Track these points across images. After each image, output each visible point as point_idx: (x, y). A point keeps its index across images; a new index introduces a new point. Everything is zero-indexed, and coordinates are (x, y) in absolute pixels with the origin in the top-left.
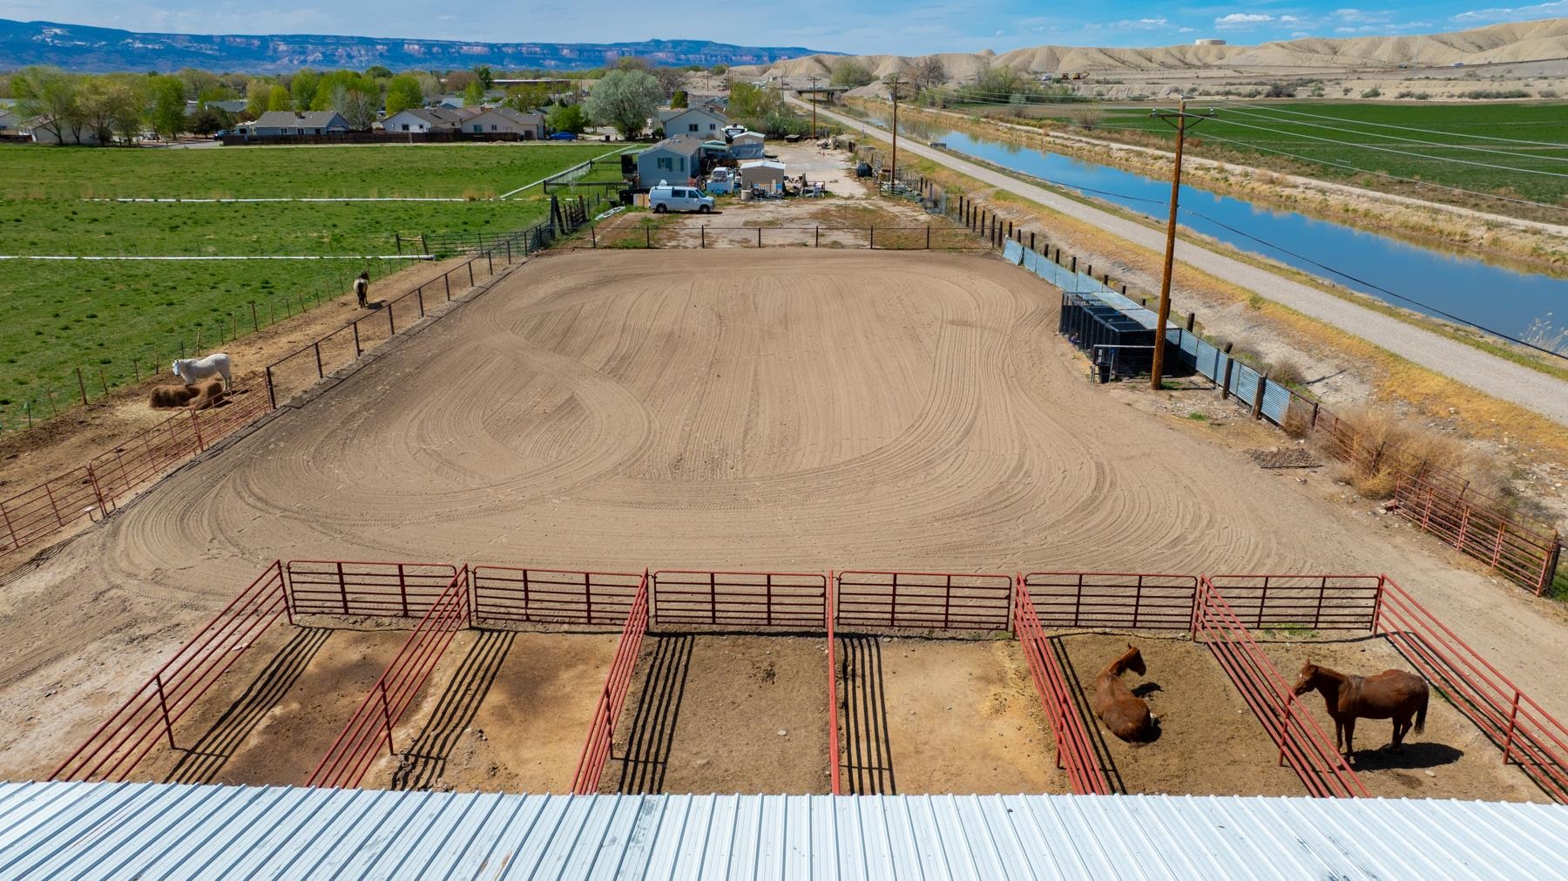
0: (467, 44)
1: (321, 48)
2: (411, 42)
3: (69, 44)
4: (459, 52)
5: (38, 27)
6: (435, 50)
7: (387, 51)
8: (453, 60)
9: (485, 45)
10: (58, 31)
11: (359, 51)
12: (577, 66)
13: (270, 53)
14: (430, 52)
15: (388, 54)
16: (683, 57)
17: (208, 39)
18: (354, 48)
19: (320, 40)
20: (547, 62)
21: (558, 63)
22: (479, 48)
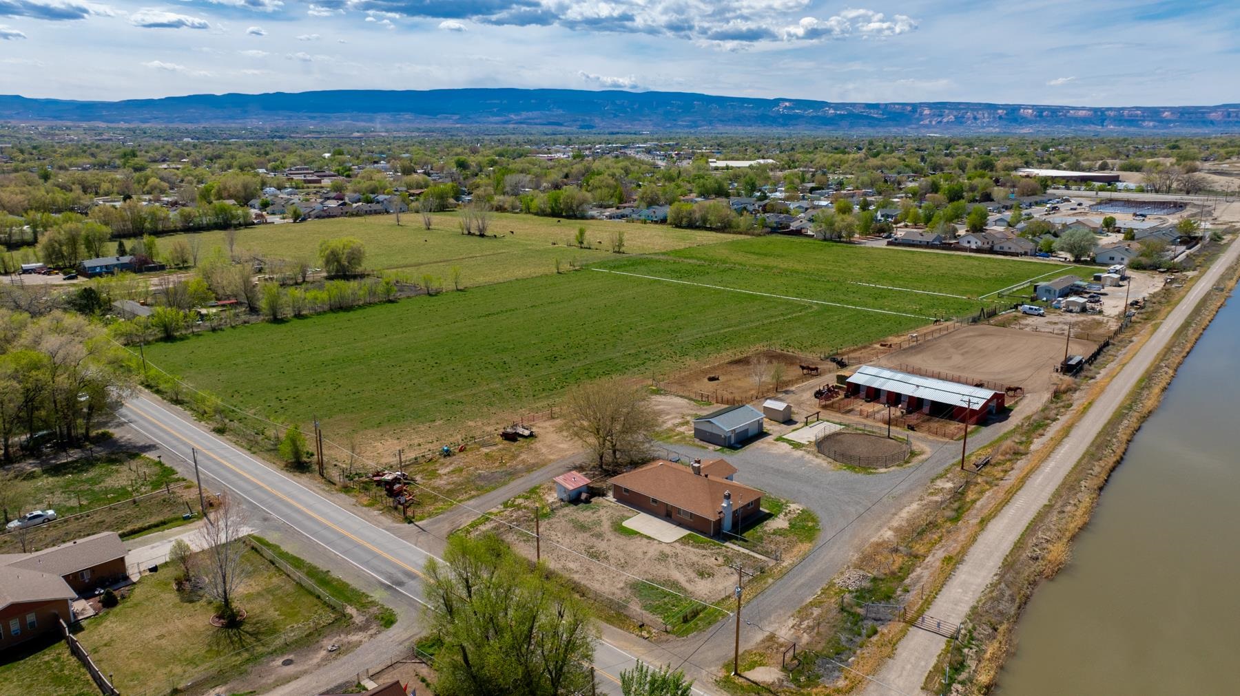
0: (1074, 108)
1: (955, 113)
2: (1026, 107)
3: (791, 113)
4: (1065, 115)
5: (777, 101)
6: (1045, 114)
7: (1006, 114)
8: (1058, 122)
9: (1091, 109)
10: (787, 104)
11: (983, 114)
12: (1175, 126)
13: (917, 116)
14: (1041, 116)
15: (1006, 117)
17: (877, 106)
18: (980, 112)
19: (955, 106)
20: (1146, 123)
21: (1157, 124)
22: (1084, 112)
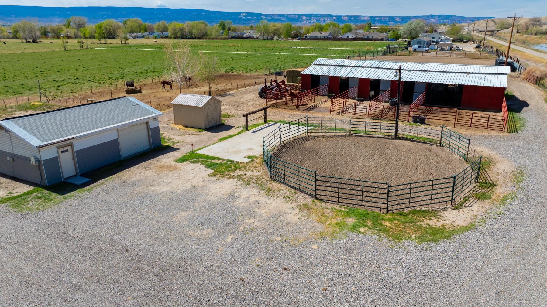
0: (363, 16)
1: (316, 18)
2: (344, 16)
3: (247, 18)
4: (360, 19)
5: (240, 13)
6: (352, 18)
9: (369, 17)
10: (245, 14)
11: (328, 19)
12: (400, 23)
13: (300, 20)
14: (350, 19)
15: (336, 20)
16: (442, 21)
17: (283, 15)
18: (326, 18)
19: (316, 16)
20: (390, 23)
21: (394, 23)
22: (367, 18)
